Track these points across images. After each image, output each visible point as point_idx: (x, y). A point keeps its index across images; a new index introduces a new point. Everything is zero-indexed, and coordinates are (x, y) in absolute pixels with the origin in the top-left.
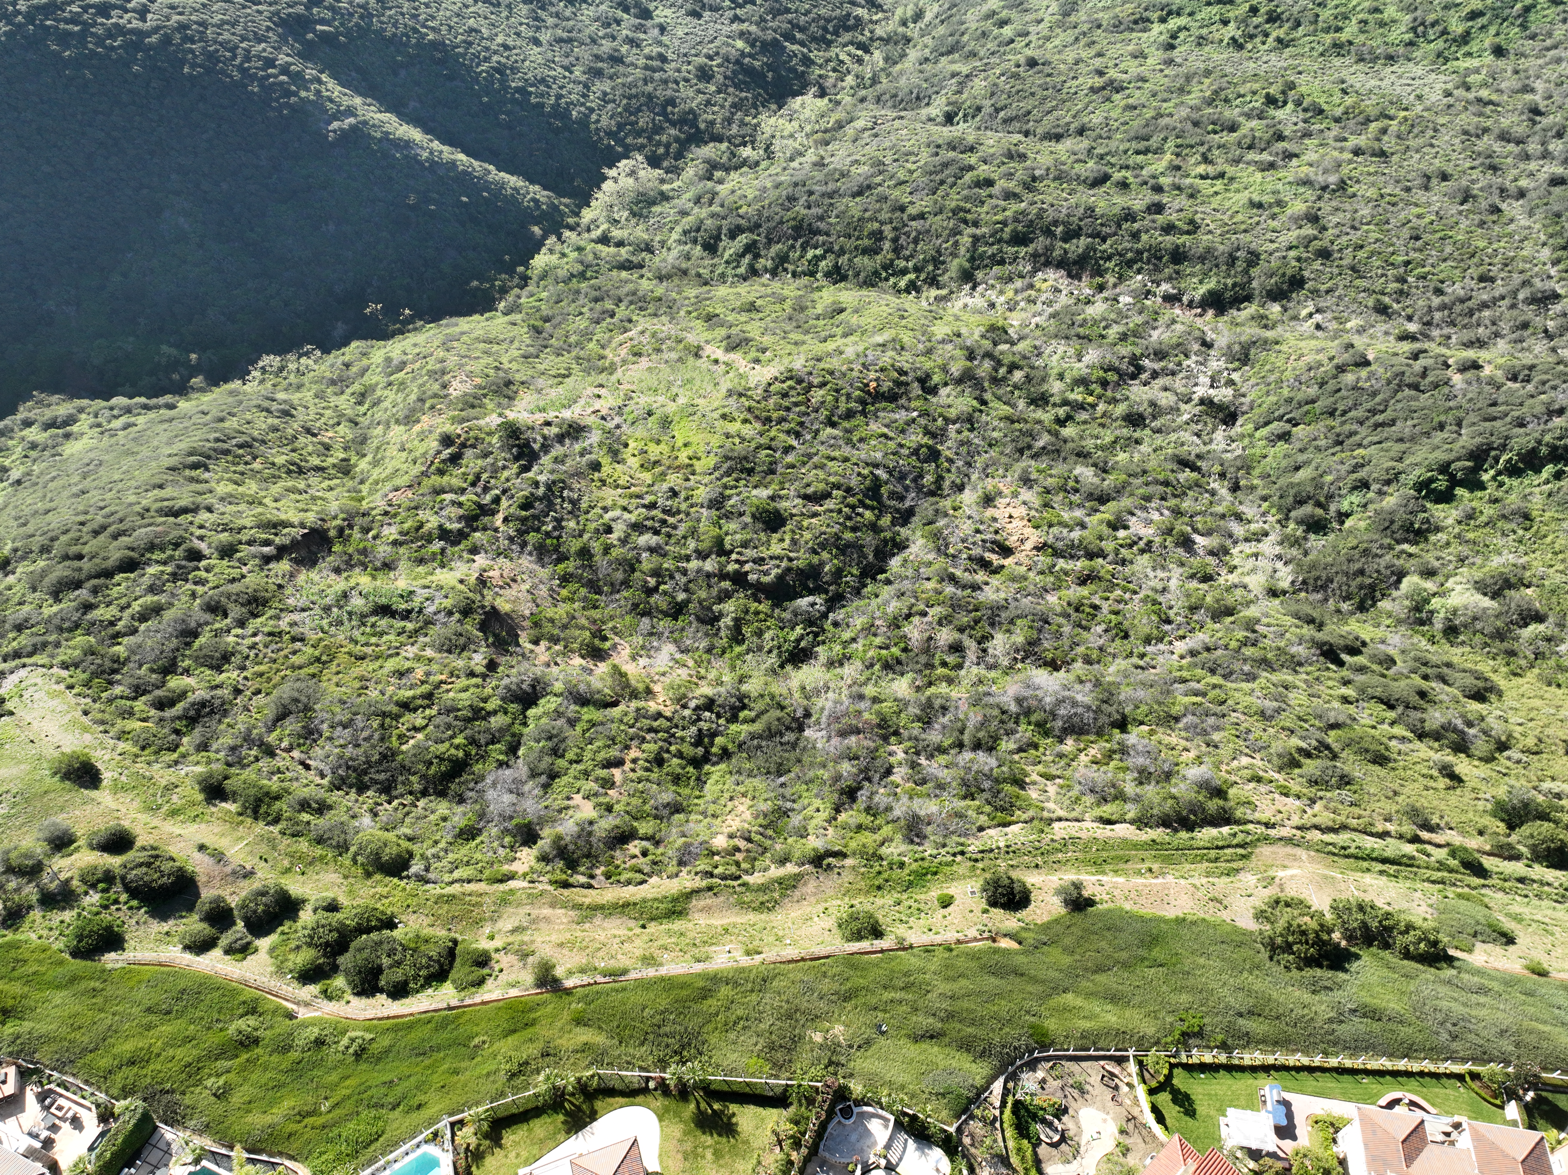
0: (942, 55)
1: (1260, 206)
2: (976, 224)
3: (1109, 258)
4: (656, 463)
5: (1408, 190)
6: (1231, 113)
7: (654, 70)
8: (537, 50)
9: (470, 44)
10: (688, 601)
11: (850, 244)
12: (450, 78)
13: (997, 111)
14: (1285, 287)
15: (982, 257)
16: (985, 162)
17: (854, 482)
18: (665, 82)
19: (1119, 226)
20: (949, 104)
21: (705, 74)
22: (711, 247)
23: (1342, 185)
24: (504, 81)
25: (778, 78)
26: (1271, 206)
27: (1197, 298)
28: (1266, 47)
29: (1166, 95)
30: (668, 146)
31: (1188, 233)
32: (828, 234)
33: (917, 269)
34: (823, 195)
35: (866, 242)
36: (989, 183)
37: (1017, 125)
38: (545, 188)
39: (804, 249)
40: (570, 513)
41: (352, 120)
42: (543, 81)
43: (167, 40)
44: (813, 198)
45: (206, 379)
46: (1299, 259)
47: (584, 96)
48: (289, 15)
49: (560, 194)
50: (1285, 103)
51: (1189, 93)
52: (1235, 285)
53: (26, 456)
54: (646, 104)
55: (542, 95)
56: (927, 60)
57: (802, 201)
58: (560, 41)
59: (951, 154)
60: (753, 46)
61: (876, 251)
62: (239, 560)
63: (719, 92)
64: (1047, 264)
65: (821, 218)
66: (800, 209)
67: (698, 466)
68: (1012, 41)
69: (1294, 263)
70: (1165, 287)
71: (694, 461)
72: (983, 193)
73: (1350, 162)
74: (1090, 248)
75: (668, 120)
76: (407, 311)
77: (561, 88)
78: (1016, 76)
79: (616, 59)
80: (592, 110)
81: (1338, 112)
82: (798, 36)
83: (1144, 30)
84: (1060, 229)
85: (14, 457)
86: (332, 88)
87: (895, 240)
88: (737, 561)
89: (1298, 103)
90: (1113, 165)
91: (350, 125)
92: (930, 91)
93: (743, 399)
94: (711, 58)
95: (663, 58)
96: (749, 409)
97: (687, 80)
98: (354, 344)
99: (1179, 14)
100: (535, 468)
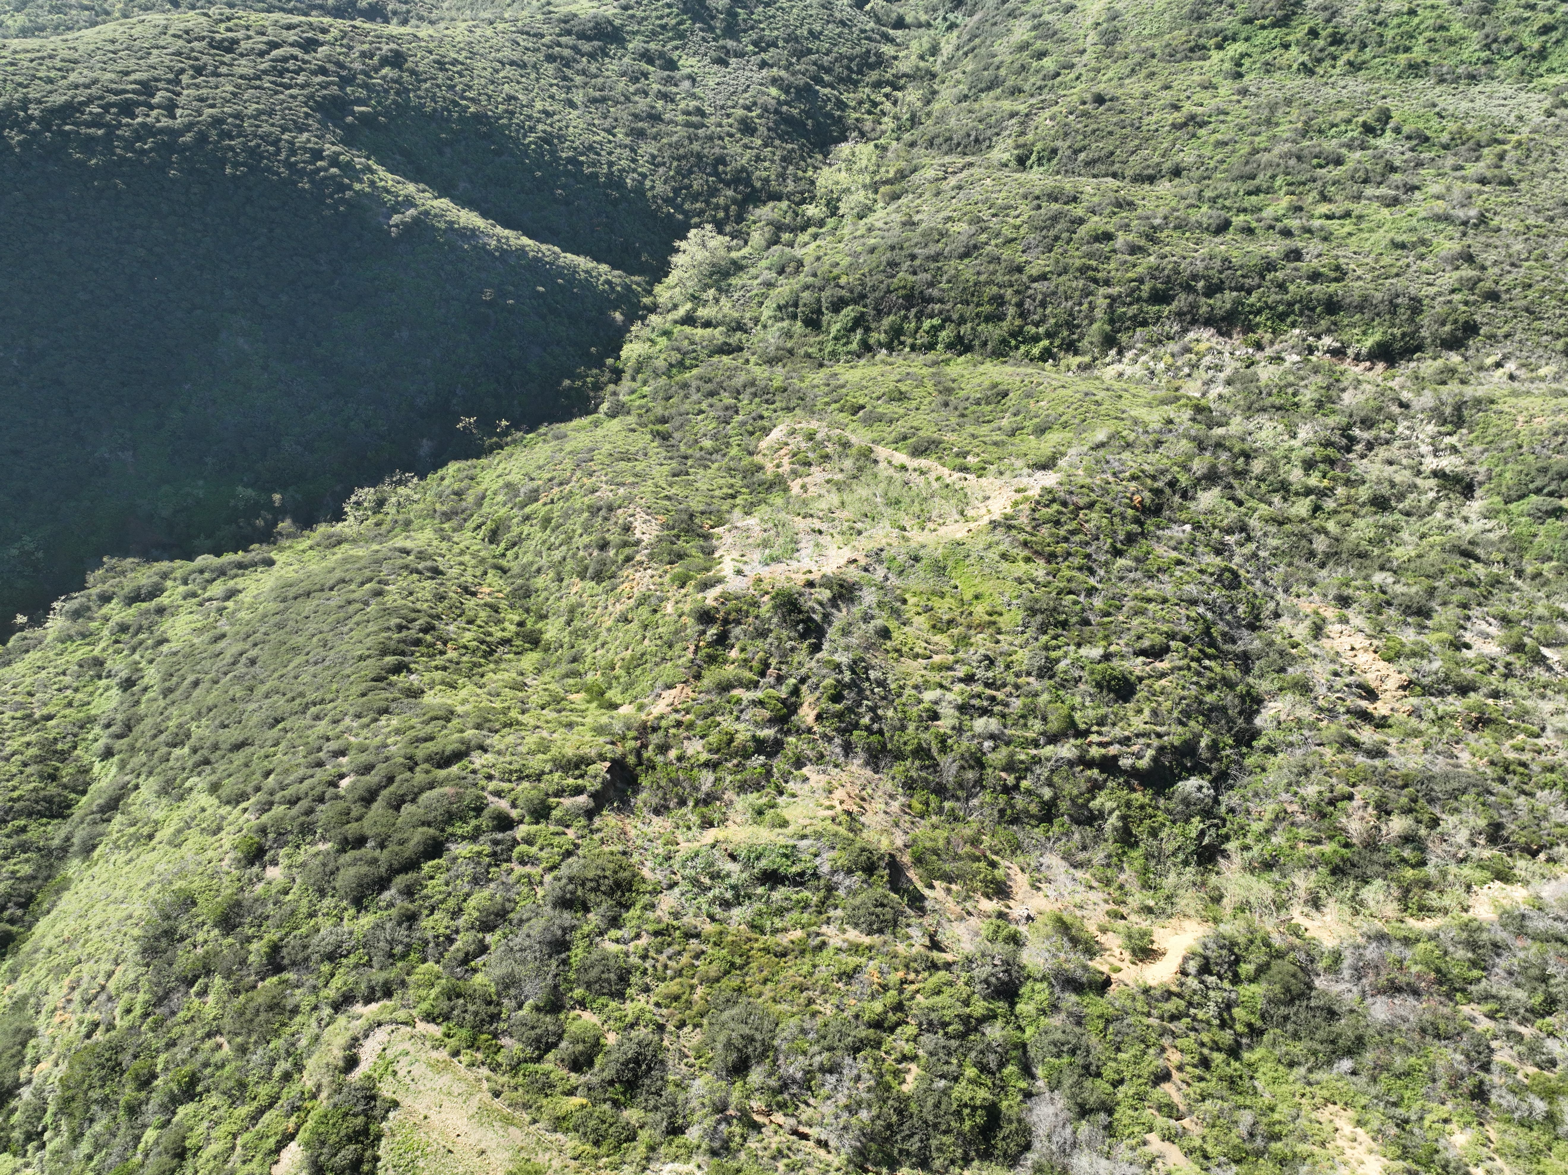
0: (982, 91)
1: (1403, 246)
2: (1107, 283)
3: (1259, 312)
4: (950, 622)
5: (1551, 220)
6: (1330, 145)
7: (697, 126)
8: (575, 113)
9: (512, 113)
10: (1055, 798)
11: (970, 311)
12: (498, 153)
13: (1076, 152)
14: (1459, 334)
15: (1122, 318)
16: (1094, 212)
17: (1186, 628)
18: (710, 138)
19: (1263, 278)
20: (1017, 147)
21: (747, 128)
22: (813, 323)
23: (1482, 220)
24: (553, 152)
25: (818, 124)
26: (1414, 246)
27: (1364, 351)
28: (1338, 71)
29: (1254, 128)
30: (726, 209)
31: (1337, 280)
32: (941, 301)
33: (1049, 335)
34: (928, 258)
35: (987, 309)
36: (1108, 237)
37: (1101, 168)
38: (614, 267)
39: (919, 318)
40: (883, 698)
41: (412, 212)
42: (591, 148)
43: (202, 138)
44: (917, 262)
45: (294, 521)
46: (1466, 303)
47: (634, 161)
48: (324, 97)
49: (630, 272)
50: (1383, 131)
51: (1277, 124)
52: (1404, 335)
53: (117, 642)
54: (697, 165)
55: (594, 164)
56: (966, 97)
57: (905, 267)
58: (594, 101)
59: (1055, 206)
60: (787, 92)
61: (1001, 318)
62: (560, 822)
63: (766, 145)
64: (1194, 322)
65: (931, 285)
66: (903, 276)
67: (1004, 622)
68: (1058, 74)
69: (1463, 308)
70: (1327, 341)
71: (995, 618)
72: (1105, 247)
73: (1480, 193)
74: (1238, 303)
75: (721, 181)
76: (504, 423)
77: (610, 153)
78: (1085, 114)
79: (655, 118)
80: (644, 176)
81: (1445, 137)
82: (826, 78)
83: (1204, 58)
84: (1201, 284)
85: (102, 644)
86: (385, 178)
87: (1020, 305)
88: (1101, 744)
89: (1397, 130)
90: (1229, 209)
91: (413, 218)
92: (989, 133)
93: (1014, 532)
94: (748, 109)
95: (700, 112)
96: (1025, 544)
97: (731, 135)
98: (453, 467)
99: (1234, 40)
100: (826, 646)
